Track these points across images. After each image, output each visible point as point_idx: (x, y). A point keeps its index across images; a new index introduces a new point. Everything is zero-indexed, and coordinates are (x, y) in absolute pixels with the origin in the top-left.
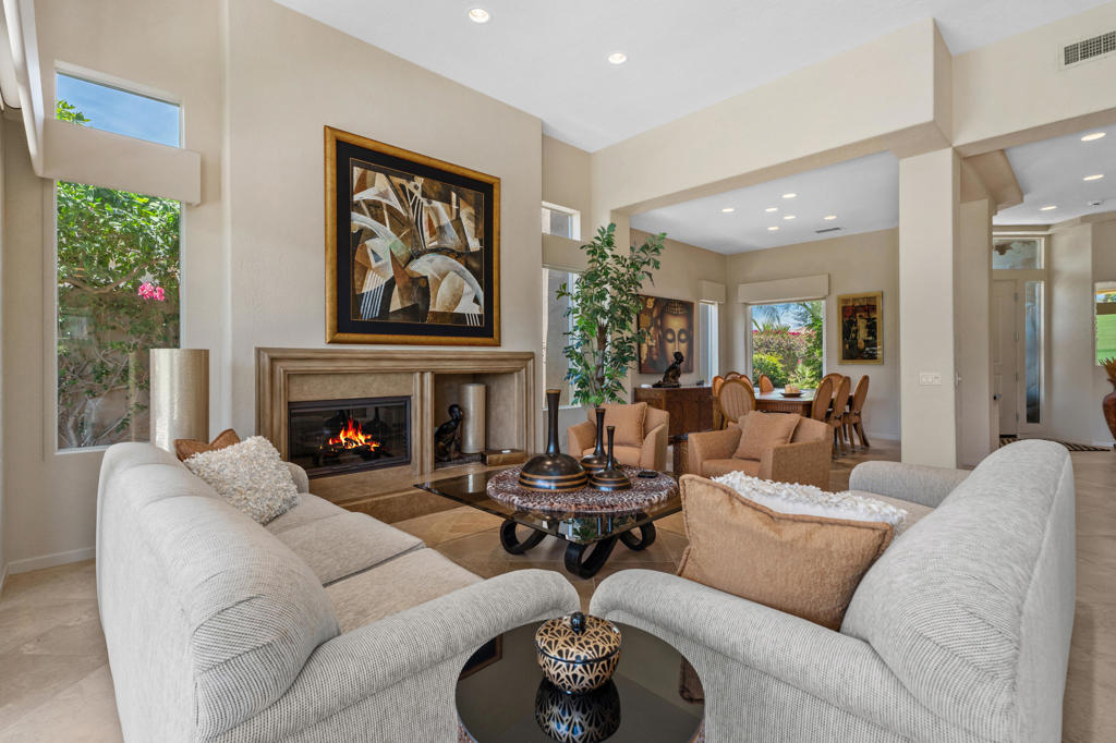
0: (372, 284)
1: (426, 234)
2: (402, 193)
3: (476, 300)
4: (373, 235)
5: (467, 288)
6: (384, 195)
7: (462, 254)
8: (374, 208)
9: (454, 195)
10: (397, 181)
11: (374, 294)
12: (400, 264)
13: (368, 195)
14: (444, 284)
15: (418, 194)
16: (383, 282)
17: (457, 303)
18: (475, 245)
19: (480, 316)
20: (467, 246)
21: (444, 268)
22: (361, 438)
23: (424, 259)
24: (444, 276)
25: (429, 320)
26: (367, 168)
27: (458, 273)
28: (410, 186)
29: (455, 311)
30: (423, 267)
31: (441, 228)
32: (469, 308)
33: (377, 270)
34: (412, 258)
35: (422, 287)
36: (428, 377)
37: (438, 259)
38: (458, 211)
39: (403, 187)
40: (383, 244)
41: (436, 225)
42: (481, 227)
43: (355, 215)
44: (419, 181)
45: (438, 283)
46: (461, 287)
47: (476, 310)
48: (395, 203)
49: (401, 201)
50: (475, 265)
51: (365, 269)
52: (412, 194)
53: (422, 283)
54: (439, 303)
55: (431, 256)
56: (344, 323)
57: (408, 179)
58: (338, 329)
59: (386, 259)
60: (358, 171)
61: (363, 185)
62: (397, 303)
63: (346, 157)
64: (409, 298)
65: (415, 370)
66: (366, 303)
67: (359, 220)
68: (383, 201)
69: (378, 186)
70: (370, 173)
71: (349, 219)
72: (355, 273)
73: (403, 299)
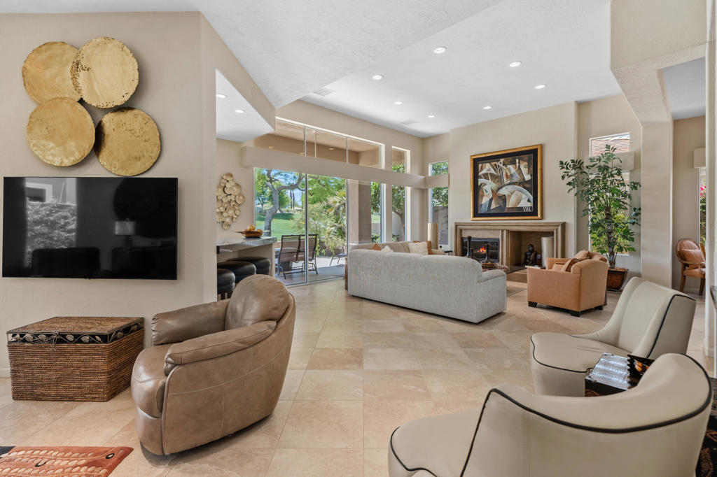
0: (485, 200)
1: (505, 179)
2: (495, 167)
3: (529, 201)
4: (485, 185)
5: (524, 196)
6: (488, 170)
7: (522, 183)
8: (486, 176)
9: (517, 160)
10: (493, 163)
11: (485, 204)
12: (494, 192)
13: (484, 172)
14: (513, 196)
15: (501, 165)
16: (488, 199)
17: (519, 203)
18: (528, 177)
19: (531, 207)
20: (524, 179)
21: (512, 190)
23: (504, 188)
24: (512, 193)
25: (506, 211)
26: (483, 163)
27: (519, 191)
28: (498, 164)
29: (519, 206)
30: (503, 191)
31: (511, 175)
32: (525, 204)
33: (486, 196)
34: (499, 189)
35: (504, 199)
36: (505, 232)
37: (510, 187)
38: (519, 166)
39: (495, 165)
40: (488, 186)
41: (509, 174)
42: (531, 169)
43: (479, 180)
44: (502, 160)
45: (510, 196)
46: (521, 196)
47: (530, 205)
48: (493, 172)
49: (495, 170)
50: (528, 186)
51: (483, 196)
52: (499, 166)
53: (504, 198)
54: (511, 203)
55: (506, 187)
56: (476, 214)
57: (498, 161)
58: (475, 216)
59: (490, 191)
60: (480, 165)
61: (482, 169)
62: (493, 206)
63: (477, 162)
64: (498, 203)
65: (499, 230)
66: (483, 207)
67: (481, 181)
68: (489, 172)
69: (487, 168)
70: (484, 164)
71: (477, 181)
72: (480, 198)
73: (496, 204)
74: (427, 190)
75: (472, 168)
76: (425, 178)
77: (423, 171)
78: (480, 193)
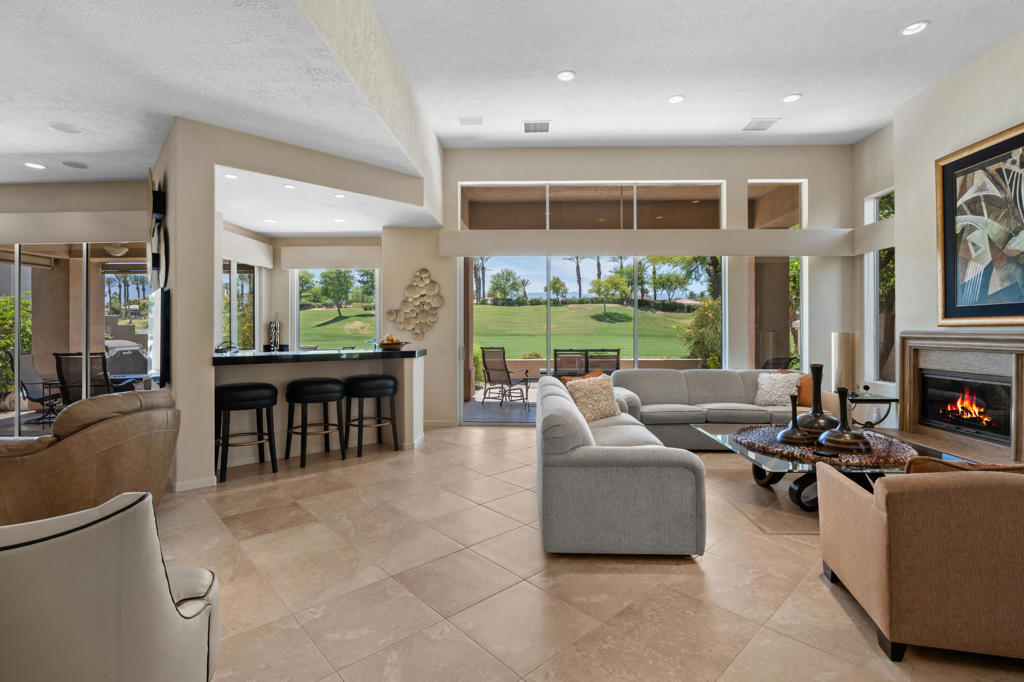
0: (971, 272)
2: (998, 178)
4: (972, 229)
6: (981, 189)
8: (974, 207)
10: (992, 168)
11: (974, 281)
12: (997, 247)
13: (969, 195)
15: (1015, 168)
16: (981, 268)
22: (975, 409)
26: (966, 173)
28: (1006, 166)
33: (977, 260)
34: (1009, 237)
35: (1021, 265)
39: (999, 171)
40: (981, 230)
43: (958, 218)
44: (1017, 154)
48: (993, 190)
49: (997, 184)
51: (966, 262)
52: (1008, 171)
56: (951, 310)
57: (1004, 160)
58: (946, 315)
59: (985, 246)
60: (959, 180)
61: (964, 190)
62: (995, 286)
63: (950, 175)
64: (1009, 277)
65: (1011, 352)
66: (969, 290)
67: (961, 221)
68: (981, 194)
69: (978, 184)
70: (969, 175)
71: (954, 223)
72: (959, 266)
73: (1003, 280)
74: (862, 257)
75: (940, 192)
76: (853, 232)
77: (853, 216)
78: (961, 254)
